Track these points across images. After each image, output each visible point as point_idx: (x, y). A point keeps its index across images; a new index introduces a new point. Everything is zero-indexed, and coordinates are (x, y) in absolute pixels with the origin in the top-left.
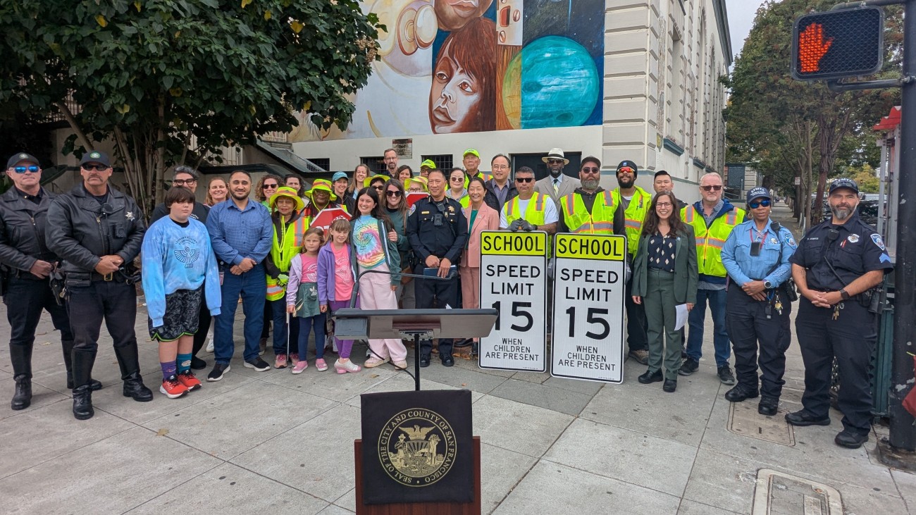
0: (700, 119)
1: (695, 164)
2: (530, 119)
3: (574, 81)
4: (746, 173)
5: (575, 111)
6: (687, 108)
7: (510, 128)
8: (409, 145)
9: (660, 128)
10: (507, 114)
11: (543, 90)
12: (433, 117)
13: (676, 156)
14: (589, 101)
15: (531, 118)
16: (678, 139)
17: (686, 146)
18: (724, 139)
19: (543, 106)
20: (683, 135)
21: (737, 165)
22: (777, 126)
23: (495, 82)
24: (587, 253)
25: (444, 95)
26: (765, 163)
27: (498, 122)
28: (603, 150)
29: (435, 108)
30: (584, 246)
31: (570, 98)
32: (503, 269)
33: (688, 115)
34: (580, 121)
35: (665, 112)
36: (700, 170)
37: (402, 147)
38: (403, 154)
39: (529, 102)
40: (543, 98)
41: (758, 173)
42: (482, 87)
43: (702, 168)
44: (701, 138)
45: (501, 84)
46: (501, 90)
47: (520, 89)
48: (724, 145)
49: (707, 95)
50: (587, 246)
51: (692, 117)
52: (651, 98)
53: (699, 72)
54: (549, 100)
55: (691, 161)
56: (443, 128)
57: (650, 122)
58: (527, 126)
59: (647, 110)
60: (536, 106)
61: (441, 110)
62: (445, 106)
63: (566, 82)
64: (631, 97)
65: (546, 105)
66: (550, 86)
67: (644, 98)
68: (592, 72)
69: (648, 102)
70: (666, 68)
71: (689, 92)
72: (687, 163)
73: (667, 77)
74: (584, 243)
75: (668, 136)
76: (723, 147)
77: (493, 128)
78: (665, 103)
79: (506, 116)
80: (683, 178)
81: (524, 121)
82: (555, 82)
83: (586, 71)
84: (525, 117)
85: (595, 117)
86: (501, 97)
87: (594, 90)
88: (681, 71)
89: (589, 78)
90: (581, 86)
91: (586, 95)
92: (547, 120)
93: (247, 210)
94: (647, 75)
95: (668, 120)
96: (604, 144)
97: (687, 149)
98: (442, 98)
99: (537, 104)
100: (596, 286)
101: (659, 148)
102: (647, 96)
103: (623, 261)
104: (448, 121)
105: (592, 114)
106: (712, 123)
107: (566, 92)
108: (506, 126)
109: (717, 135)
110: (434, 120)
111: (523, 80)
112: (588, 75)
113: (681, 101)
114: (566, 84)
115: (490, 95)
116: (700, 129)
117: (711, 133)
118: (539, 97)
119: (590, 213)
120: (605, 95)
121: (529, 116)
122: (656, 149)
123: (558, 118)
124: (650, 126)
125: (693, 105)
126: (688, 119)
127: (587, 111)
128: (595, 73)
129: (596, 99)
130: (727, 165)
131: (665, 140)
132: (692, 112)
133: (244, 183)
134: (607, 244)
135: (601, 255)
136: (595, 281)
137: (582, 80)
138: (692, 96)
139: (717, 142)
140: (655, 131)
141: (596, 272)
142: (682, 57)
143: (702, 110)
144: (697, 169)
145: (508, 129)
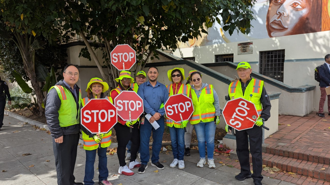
8: (251, 46)
12: (270, 27)
25: (279, 12)
27: (323, 25)
29: (271, 21)
37: (245, 47)
38: (246, 51)
42: (309, 4)
56: (278, 33)
61: (276, 22)
62: (280, 19)
77: (319, 30)
86: (327, 8)
93: (156, 86)
98: (277, 14)
104: (282, 28)
110: (270, 29)
115: (317, 9)
133: (155, 73)
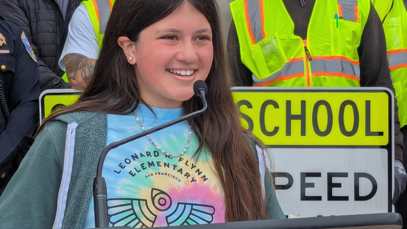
24: (303, 133)
50: (302, 117)
74: (296, 110)
103: (388, 147)
119: (304, 37)
134: (349, 109)
135: (336, 137)
136: (325, 196)
141: (324, 178)
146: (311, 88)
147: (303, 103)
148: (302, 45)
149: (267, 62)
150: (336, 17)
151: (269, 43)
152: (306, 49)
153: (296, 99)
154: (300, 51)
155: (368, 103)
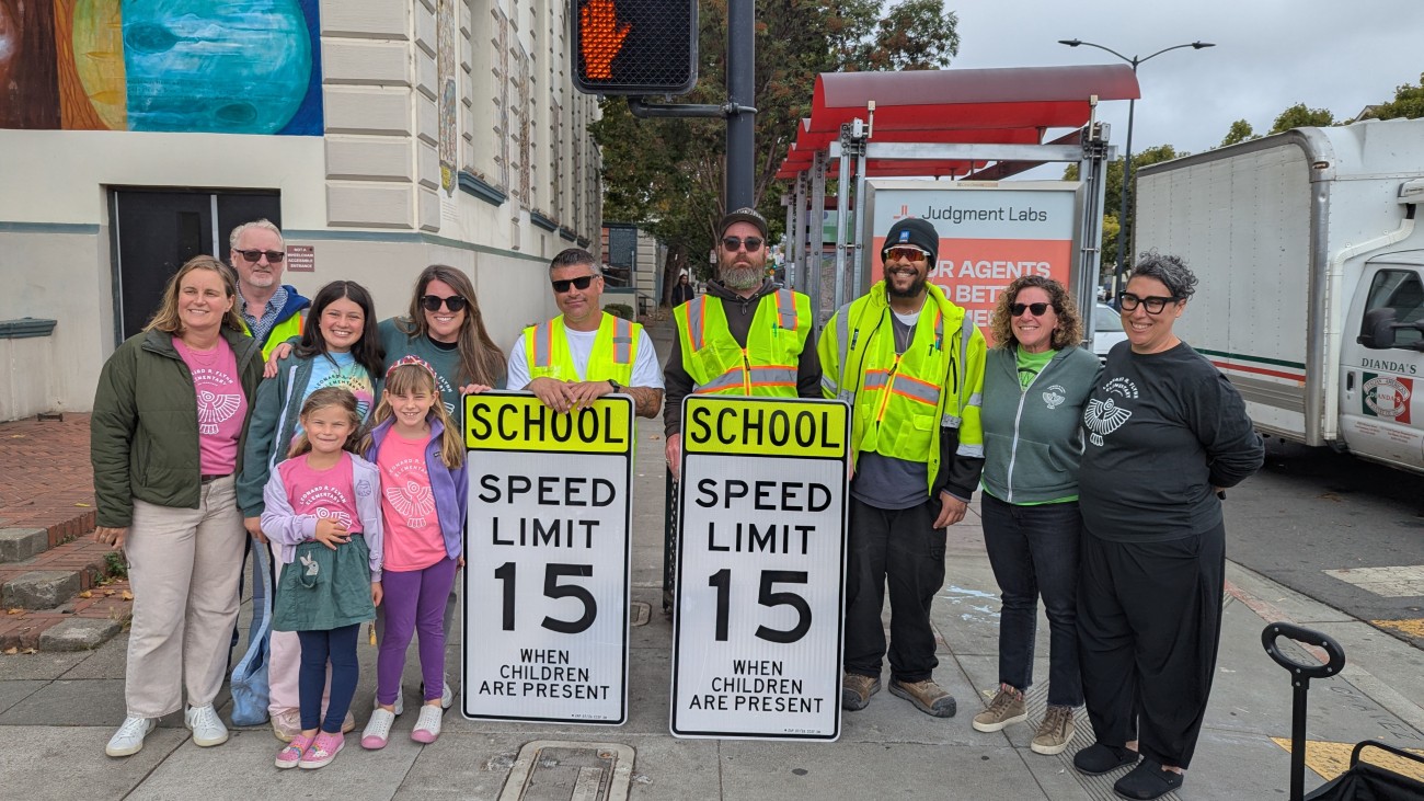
0: (543, 136)
1: (533, 222)
2: (149, 111)
3: (255, 37)
4: (640, 241)
5: (260, 101)
6: (511, 114)
7: (97, 125)
9: (450, 149)
10: (90, 92)
11: (179, 47)
13: (490, 206)
14: (292, 84)
15: (152, 108)
16: (492, 175)
17: (511, 188)
18: (597, 176)
19: (181, 82)
20: (505, 167)
21: (624, 226)
22: (674, 159)
23: (51, 13)
24: (760, 442)
26: (666, 225)
27: (65, 111)
28: (327, 188)
30: (753, 426)
31: (245, 72)
32: (523, 485)
33: (514, 127)
34: (272, 125)
35: (458, 120)
36: (546, 233)
39: (145, 72)
40: (179, 66)
41: (658, 241)
43: (552, 231)
44: (546, 174)
45: (69, 21)
46: (70, 35)
47: (120, 38)
48: (598, 187)
49: (557, 94)
50: (759, 426)
51: (524, 134)
52: (421, 89)
53: (537, 47)
54: (194, 71)
55: (525, 218)
57: (422, 137)
58: (144, 125)
59: (417, 115)
60: (165, 82)
63: (235, 36)
64: (382, 83)
65: (186, 81)
66: (199, 40)
67: (408, 89)
68: (294, 22)
69: (415, 99)
70: (457, 32)
71: (516, 85)
72: (515, 220)
73: (461, 51)
75: (466, 168)
76: (597, 191)
77: (53, 123)
78: (458, 102)
79: (86, 98)
80: (508, 247)
81: (136, 114)
82: (207, 33)
83: (279, 16)
84: (136, 103)
85: (307, 118)
86: (71, 51)
87: (301, 61)
88: (494, 41)
89: (288, 33)
90: (270, 48)
91: (283, 70)
92: (194, 115)
94: (412, 43)
95: (467, 137)
96: (329, 177)
97: (515, 192)
99: (166, 79)
100: (780, 518)
101: (449, 190)
102: (414, 86)
105: (299, 112)
106: (570, 146)
107: (235, 60)
108: (88, 122)
109: (583, 170)
111: (124, 20)
112: (285, 25)
113: (495, 100)
114: (236, 42)
115: (41, 47)
116: (543, 156)
117: (568, 166)
118: (170, 61)
119: (743, 346)
120: (326, 73)
121: (149, 103)
122: (441, 191)
123: (221, 113)
124: (424, 146)
125: (526, 111)
126: (513, 136)
127: (289, 103)
128: (300, 24)
129: (306, 81)
130: (605, 225)
131: (461, 175)
132: (524, 124)
135: (792, 447)
137: (271, 36)
138: (523, 95)
139: (583, 182)
140: (434, 155)
141: (779, 487)
142: (493, 12)
143: (546, 119)
144: (539, 231)
145: (96, 128)
146: (751, 396)
147: (761, 412)
148: (742, 355)
149: (707, 370)
150: (774, 326)
151: (708, 351)
152: (746, 359)
153: (754, 408)
154: (740, 360)
155: (825, 415)
